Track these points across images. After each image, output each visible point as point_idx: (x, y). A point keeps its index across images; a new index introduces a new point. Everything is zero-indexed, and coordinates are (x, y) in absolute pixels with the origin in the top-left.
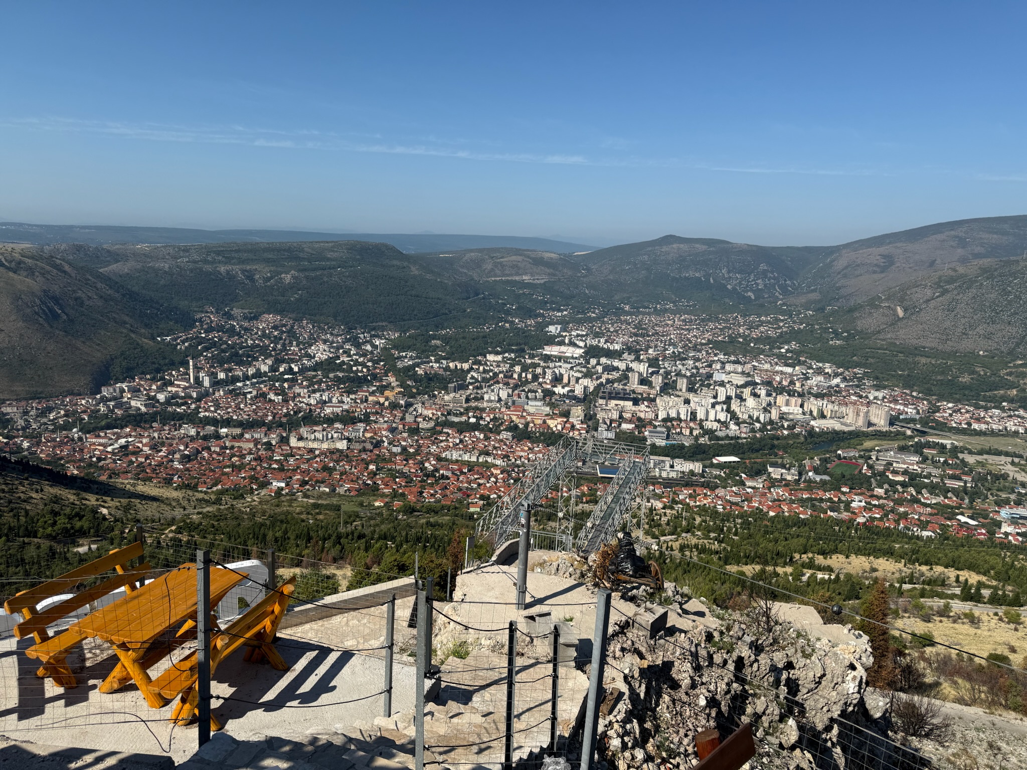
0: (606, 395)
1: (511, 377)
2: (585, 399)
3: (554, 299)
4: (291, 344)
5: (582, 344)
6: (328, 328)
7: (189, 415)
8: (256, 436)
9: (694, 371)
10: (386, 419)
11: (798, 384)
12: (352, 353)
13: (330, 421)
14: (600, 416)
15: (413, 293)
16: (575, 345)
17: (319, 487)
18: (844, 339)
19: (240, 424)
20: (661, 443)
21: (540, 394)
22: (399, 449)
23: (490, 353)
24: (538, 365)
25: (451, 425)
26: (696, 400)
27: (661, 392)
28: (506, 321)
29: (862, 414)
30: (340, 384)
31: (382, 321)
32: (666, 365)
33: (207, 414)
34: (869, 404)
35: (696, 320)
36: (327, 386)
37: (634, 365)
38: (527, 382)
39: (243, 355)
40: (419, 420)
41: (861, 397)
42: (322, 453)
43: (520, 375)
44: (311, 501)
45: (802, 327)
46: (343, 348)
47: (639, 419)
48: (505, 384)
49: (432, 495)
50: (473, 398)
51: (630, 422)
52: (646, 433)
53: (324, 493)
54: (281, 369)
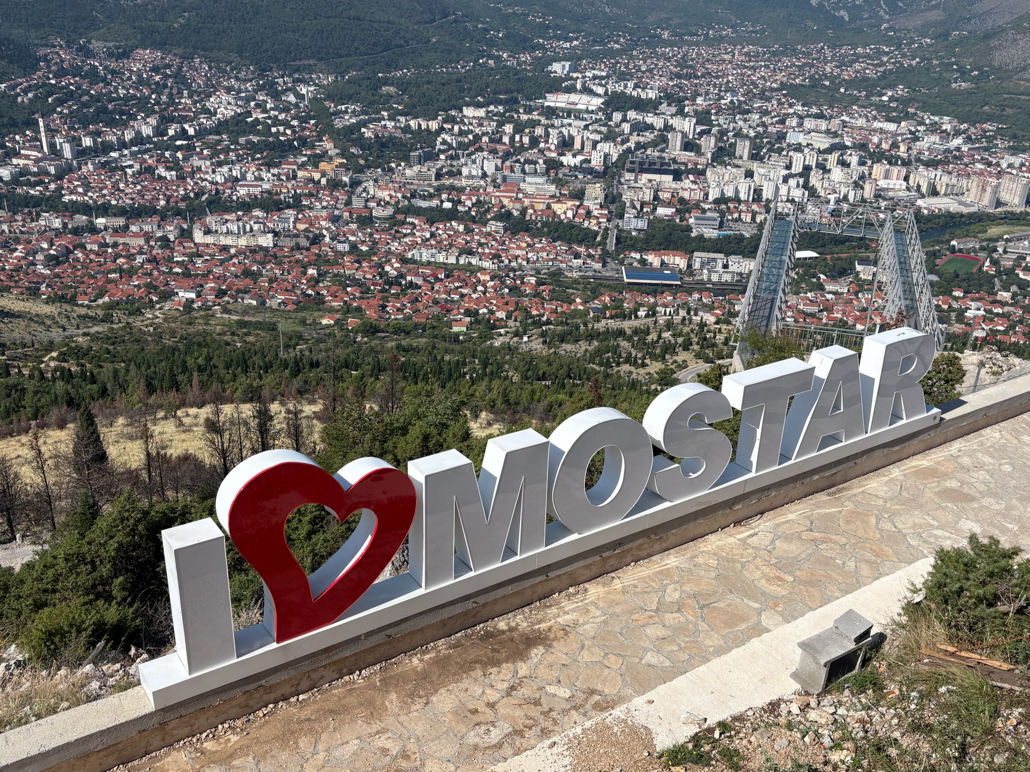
0: (636, 166)
1: (500, 141)
2: (605, 173)
3: (558, 22)
4: (180, 93)
5: (600, 90)
6: (232, 70)
7: (48, 199)
8: (147, 228)
9: (760, 129)
10: (324, 204)
11: (903, 148)
12: (268, 106)
13: (246, 206)
14: (627, 196)
15: (352, 13)
16: (591, 92)
17: (243, 299)
18: (973, 80)
19: (122, 212)
20: (711, 233)
21: (541, 166)
22: (347, 247)
23: (468, 105)
24: (538, 123)
25: (418, 212)
26: (762, 171)
27: (713, 160)
28: (490, 57)
29: (989, 189)
30: (256, 153)
31: (309, 58)
32: (721, 121)
33: (74, 197)
34: (1000, 174)
35: (765, 53)
36: (238, 156)
37: (675, 122)
38: (522, 149)
39: (114, 112)
40: (372, 204)
41: (989, 164)
42: (239, 252)
43: (512, 139)
44: (235, 318)
45: (914, 63)
46: (254, 99)
47: (682, 201)
48: (490, 152)
49: (398, 310)
50: (447, 173)
51: (669, 204)
52: (691, 221)
53: (249, 306)
54: (171, 132)
